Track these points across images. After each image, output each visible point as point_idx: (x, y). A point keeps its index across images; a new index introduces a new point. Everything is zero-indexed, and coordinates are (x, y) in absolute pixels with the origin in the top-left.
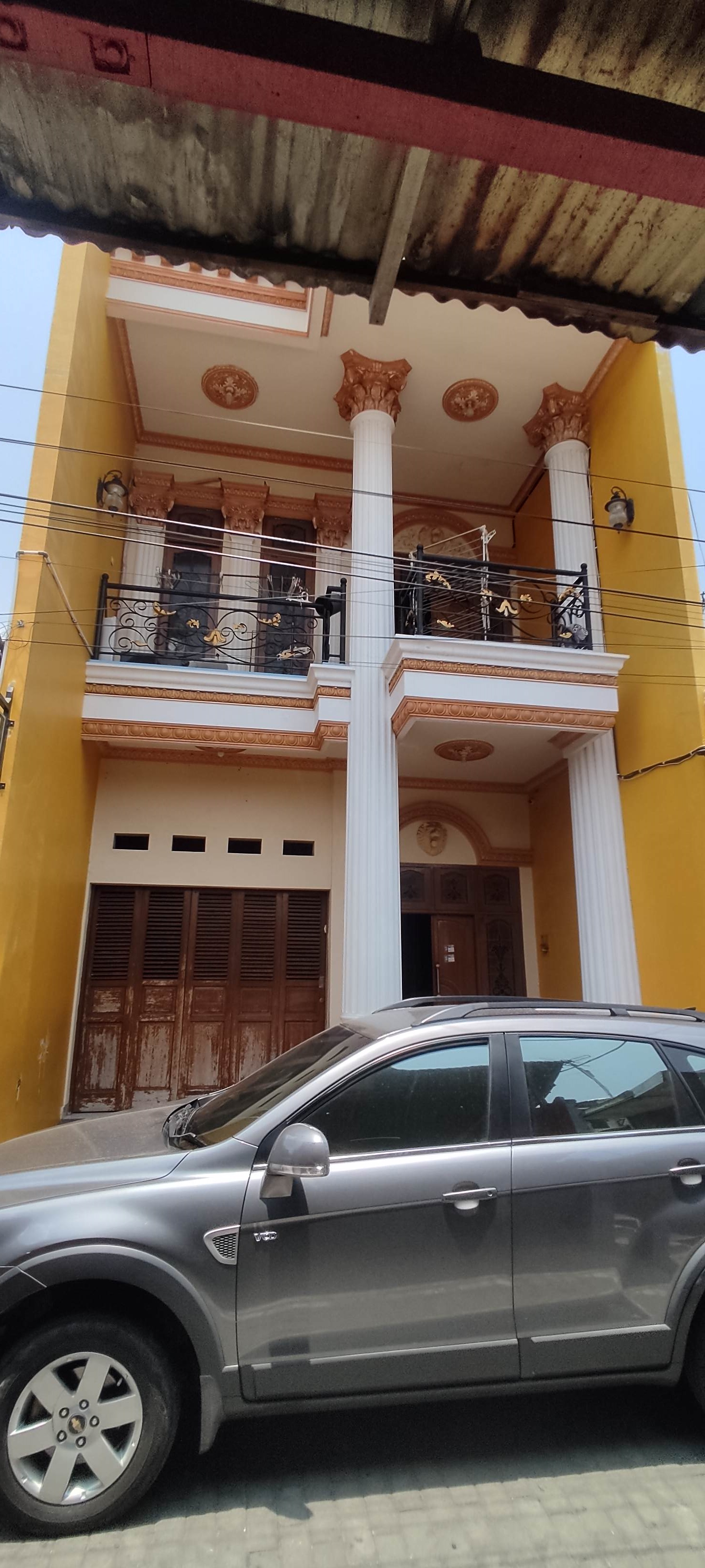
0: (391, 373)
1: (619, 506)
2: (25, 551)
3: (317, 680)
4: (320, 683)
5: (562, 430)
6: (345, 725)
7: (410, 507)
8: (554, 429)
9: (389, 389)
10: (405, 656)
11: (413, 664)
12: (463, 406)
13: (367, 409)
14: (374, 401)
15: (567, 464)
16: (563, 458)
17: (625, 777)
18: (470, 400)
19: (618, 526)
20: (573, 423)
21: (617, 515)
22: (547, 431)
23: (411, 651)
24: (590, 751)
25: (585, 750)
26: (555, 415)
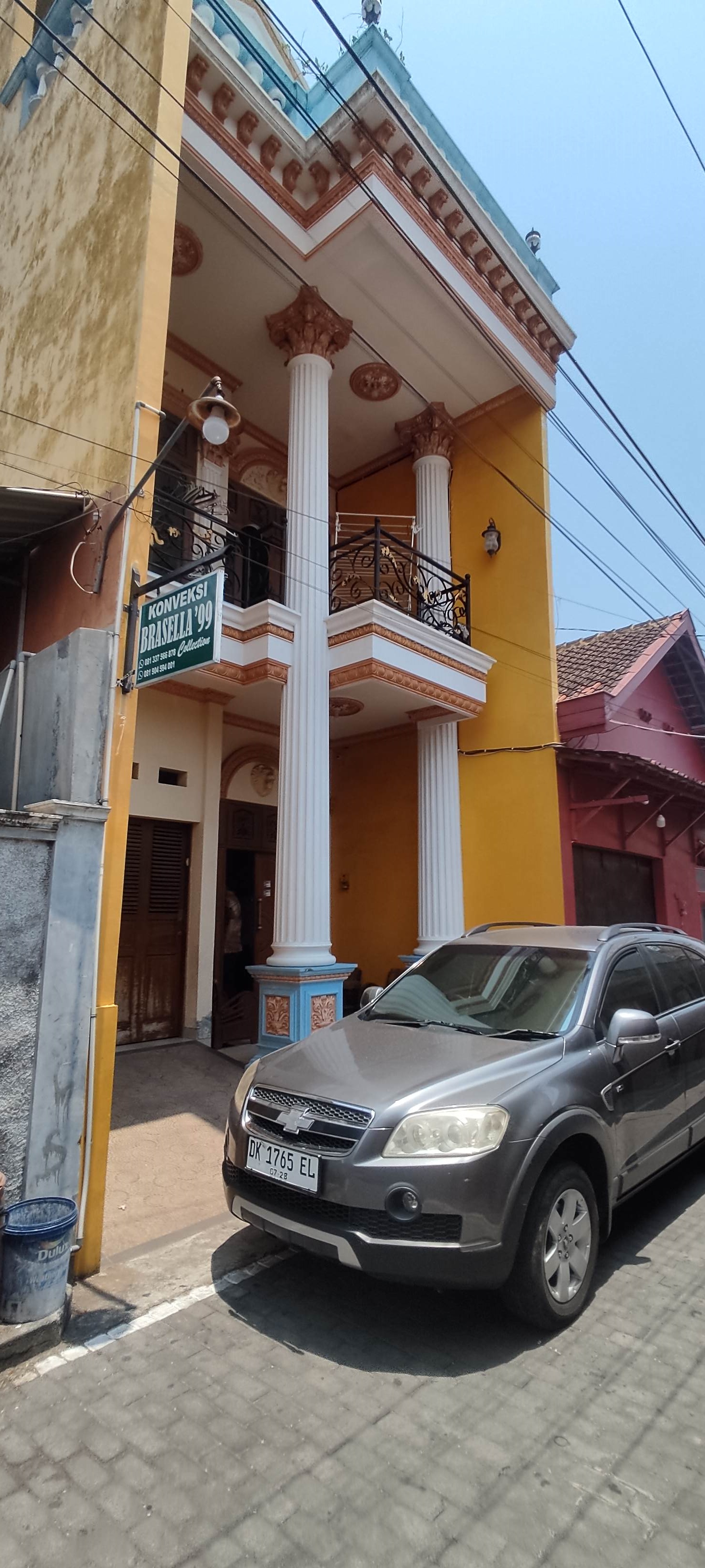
0: (337, 327)
1: (494, 537)
2: (146, 405)
3: (268, 616)
4: (271, 621)
5: (437, 444)
6: (286, 667)
7: (263, 446)
8: (430, 440)
9: (332, 342)
10: (375, 620)
11: (379, 630)
12: (369, 385)
13: (316, 353)
14: (323, 348)
15: (438, 476)
16: (435, 470)
17: (467, 753)
18: (378, 383)
19: (490, 552)
20: (446, 442)
21: (491, 543)
22: (423, 439)
23: (379, 618)
24: (444, 729)
25: (441, 727)
26: (436, 429)
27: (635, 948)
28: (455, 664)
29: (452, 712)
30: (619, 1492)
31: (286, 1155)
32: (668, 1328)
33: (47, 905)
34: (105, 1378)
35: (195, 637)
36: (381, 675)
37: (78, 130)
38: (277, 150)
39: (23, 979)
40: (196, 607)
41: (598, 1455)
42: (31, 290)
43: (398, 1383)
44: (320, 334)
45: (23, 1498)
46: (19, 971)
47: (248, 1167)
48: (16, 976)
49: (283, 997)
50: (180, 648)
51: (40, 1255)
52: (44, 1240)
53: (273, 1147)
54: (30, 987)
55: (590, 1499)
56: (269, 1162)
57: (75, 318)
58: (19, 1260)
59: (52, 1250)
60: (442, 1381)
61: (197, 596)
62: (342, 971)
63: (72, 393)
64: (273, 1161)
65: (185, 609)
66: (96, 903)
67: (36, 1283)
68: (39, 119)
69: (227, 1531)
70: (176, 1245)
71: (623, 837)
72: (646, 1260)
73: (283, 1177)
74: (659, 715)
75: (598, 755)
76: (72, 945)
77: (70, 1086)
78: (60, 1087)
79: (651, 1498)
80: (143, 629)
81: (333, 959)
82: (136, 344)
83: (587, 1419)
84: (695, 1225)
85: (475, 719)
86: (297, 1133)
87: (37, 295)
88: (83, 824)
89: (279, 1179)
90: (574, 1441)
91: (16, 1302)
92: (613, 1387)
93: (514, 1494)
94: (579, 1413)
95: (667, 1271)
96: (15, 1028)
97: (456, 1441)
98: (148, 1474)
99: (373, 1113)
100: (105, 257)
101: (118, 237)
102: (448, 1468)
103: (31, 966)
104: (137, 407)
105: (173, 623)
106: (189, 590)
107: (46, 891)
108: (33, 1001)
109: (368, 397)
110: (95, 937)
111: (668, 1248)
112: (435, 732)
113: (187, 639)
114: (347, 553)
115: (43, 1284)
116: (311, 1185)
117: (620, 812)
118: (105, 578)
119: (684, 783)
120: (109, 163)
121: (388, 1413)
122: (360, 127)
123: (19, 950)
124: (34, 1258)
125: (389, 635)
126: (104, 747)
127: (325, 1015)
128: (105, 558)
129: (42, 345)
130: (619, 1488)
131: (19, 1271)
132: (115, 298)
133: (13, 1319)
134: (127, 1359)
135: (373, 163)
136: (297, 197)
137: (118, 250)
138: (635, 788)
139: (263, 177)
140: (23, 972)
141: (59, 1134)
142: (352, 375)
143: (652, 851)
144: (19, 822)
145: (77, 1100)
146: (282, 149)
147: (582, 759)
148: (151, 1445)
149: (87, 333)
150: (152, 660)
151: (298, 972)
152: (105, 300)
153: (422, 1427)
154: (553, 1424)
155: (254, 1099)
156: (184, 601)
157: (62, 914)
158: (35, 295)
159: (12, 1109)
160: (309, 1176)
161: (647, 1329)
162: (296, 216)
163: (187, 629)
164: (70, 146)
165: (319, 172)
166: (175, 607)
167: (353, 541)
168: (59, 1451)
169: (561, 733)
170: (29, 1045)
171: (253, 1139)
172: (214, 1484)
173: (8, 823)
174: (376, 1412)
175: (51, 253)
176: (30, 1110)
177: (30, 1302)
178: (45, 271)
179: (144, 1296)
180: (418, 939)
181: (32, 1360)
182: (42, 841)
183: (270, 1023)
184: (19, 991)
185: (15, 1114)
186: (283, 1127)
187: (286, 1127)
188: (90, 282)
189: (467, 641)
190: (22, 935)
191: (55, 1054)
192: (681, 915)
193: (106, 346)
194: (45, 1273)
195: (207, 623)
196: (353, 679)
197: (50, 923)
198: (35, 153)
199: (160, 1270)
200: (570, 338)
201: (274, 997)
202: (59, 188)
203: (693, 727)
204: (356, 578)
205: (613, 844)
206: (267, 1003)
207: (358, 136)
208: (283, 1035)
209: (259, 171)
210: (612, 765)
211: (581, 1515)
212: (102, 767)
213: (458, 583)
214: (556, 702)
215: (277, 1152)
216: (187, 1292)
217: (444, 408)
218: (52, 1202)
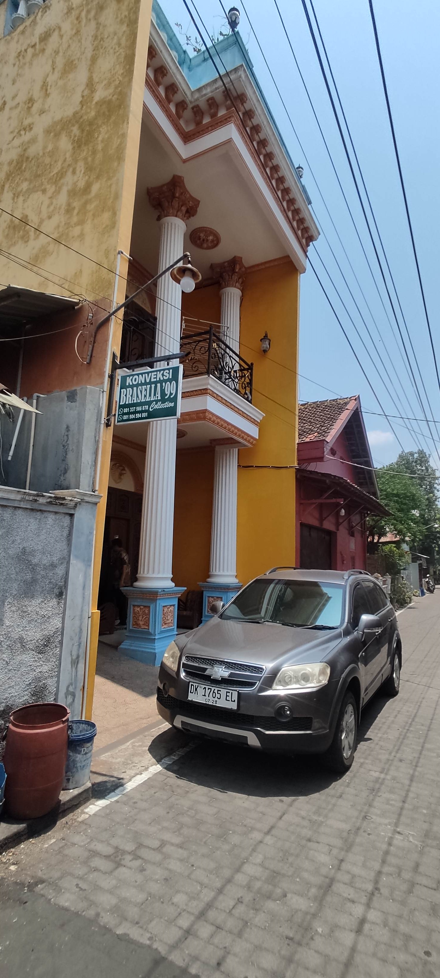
0: (191, 203)
1: (267, 343)
2: (124, 253)
5: (235, 281)
8: (232, 278)
9: (187, 212)
10: (209, 387)
11: (211, 393)
12: (201, 240)
13: (179, 217)
14: (182, 215)
15: (235, 301)
16: (234, 296)
17: (243, 467)
18: (207, 239)
19: (265, 351)
20: (241, 280)
21: (265, 346)
22: (227, 277)
23: (211, 386)
24: (232, 451)
25: (230, 450)
26: (237, 273)
27: (359, 583)
28: (245, 416)
29: (240, 443)
30: (402, 834)
31: (216, 691)
32: (393, 768)
33: (70, 552)
34: (129, 812)
35: (163, 400)
36: (210, 419)
37: (61, 54)
38: (176, 92)
39: (56, 595)
40: (164, 383)
41: (387, 821)
42: (19, 150)
43: (281, 801)
44: (182, 206)
45: (122, 870)
46: (55, 590)
47: (189, 699)
48: (53, 594)
49: (145, 607)
50: (152, 406)
51: (82, 751)
52: (85, 743)
53: (207, 687)
54: (59, 599)
55: (391, 838)
56: (205, 695)
57: (62, 181)
58: (71, 754)
59: (88, 748)
60: (302, 798)
61: (164, 377)
62: (179, 591)
63: (61, 229)
64: (207, 694)
65: (156, 383)
66: (92, 550)
67: (80, 766)
68: (23, 32)
69: (238, 870)
70: (123, 747)
71: (321, 520)
72: (370, 739)
73: (214, 703)
74: (339, 453)
75: (320, 474)
76: (80, 576)
77: (78, 657)
78: (73, 658)
79: (415, 834)
80: (122, 390)
81: (173, 584)
82: (118, 213)
83: (375, 807)
84: (385, 722)
85: (251, 448)
86: (220, 679)
87: (26, 155)
88: (87, 504)
89: (211, 704)
90: (374, 817)
91: (70, 778)
92: (379, 794)
93: (358, 840)
94: (370, 806)
95: (381, 743)
96: (52, 624)
97: (322, 822)
98: (182, 853)
99: (264, 667)
100: (88, 149)
101: (100, 139)
102: (324, 834)
103: (60, 588)
104: (119, 253)
105: (146, 390)
106: (158, 372)
107: (69, 543)
108: (61, 608)
109: (200, 246)
110: (91, 571)
111: (377, 733)
112: (226, 453)
113: (157, 401)
114: (191, 343)
115: (84, 766)
116: (234, 706)
117: (321, 507)
118: (94, 355)
119: (357, 492)
120: (91, 85)
121: (284, 814)
122: (227, 93)
123: (55, 578)
124: (79, 753)
125: (215, 396)
126: (96, 458)
127: (169, 617)
128: (94, 342)
129: (30, 191)
130: (401, 833)
131: (71, 760)
132: (98, 178)
133: (68, 787)
134: (135, 803)
135: (233, 116)
136: (182, 122)
137: (100, 147)
138: (337, 494)
139: (165, 106)
140: (56, 591)
141: (72, 685)
142: (192, 232)
143: (332, 528)
144: (59, 502)
145: (81, 666)
146: (179, 92)
147: (311, 476)
148: (176, 840)
149: (73, 193)
150: (130, 410)
151: (157, 592)
152: (90, 177)
153: (303, 818)
154: (361, 811)
155: (185, 662)
156: (154, 378)
157: (77, 557)
158: (24, 155)
159: (49, 671)
160: (232, 701)
161: (384, 769)
162: (181, 135)
163: (157, 395)
164: (54, 62)
165: (197, 111)
166: (148, 381)
167: (195, 336)
168: (129, 847)
169: (299, 460)
170: (58, 633)
171: (192, 683)
172: (218, 852)
173: (54, 503)
174: (279, 814)
175: (39, 130)
176: (59, 672)
177: (77, 777)
178: (33, 141)
179: (123, 772)
180: (210, 573)
181: (81, 808)
182: (67, 514)
183: (135, 622)
184: (54, 602)
185: (51, 674)
186: (211, 676)
187: (213, 676)
188: (76, 161)
189: (250, 402)
190: (57, 569)
191: (72, 639)
192: (343, 563)
193: (91, 207)
194: (85, 760)
195: (172, 394)
196: (192, 420)
197: (71, 562)
198: (20, 55)
199: (123, 760)
200: (317, 234)
201: (138, 606)
202: (44, 88)
203: (353, 460)
204: (196, 359)
205: (315, 523)
206: (134, 610)
207: (226, 98)
208: (144, 628)
209: (163, 103)
210: (327, 481)
211: (390, 844)
212: (95, 471)
213: (246, 367)
214: (297, 442)
215: (210, 690)
216: (147, 769)
217: (241, 261)
218: (76, 723)
